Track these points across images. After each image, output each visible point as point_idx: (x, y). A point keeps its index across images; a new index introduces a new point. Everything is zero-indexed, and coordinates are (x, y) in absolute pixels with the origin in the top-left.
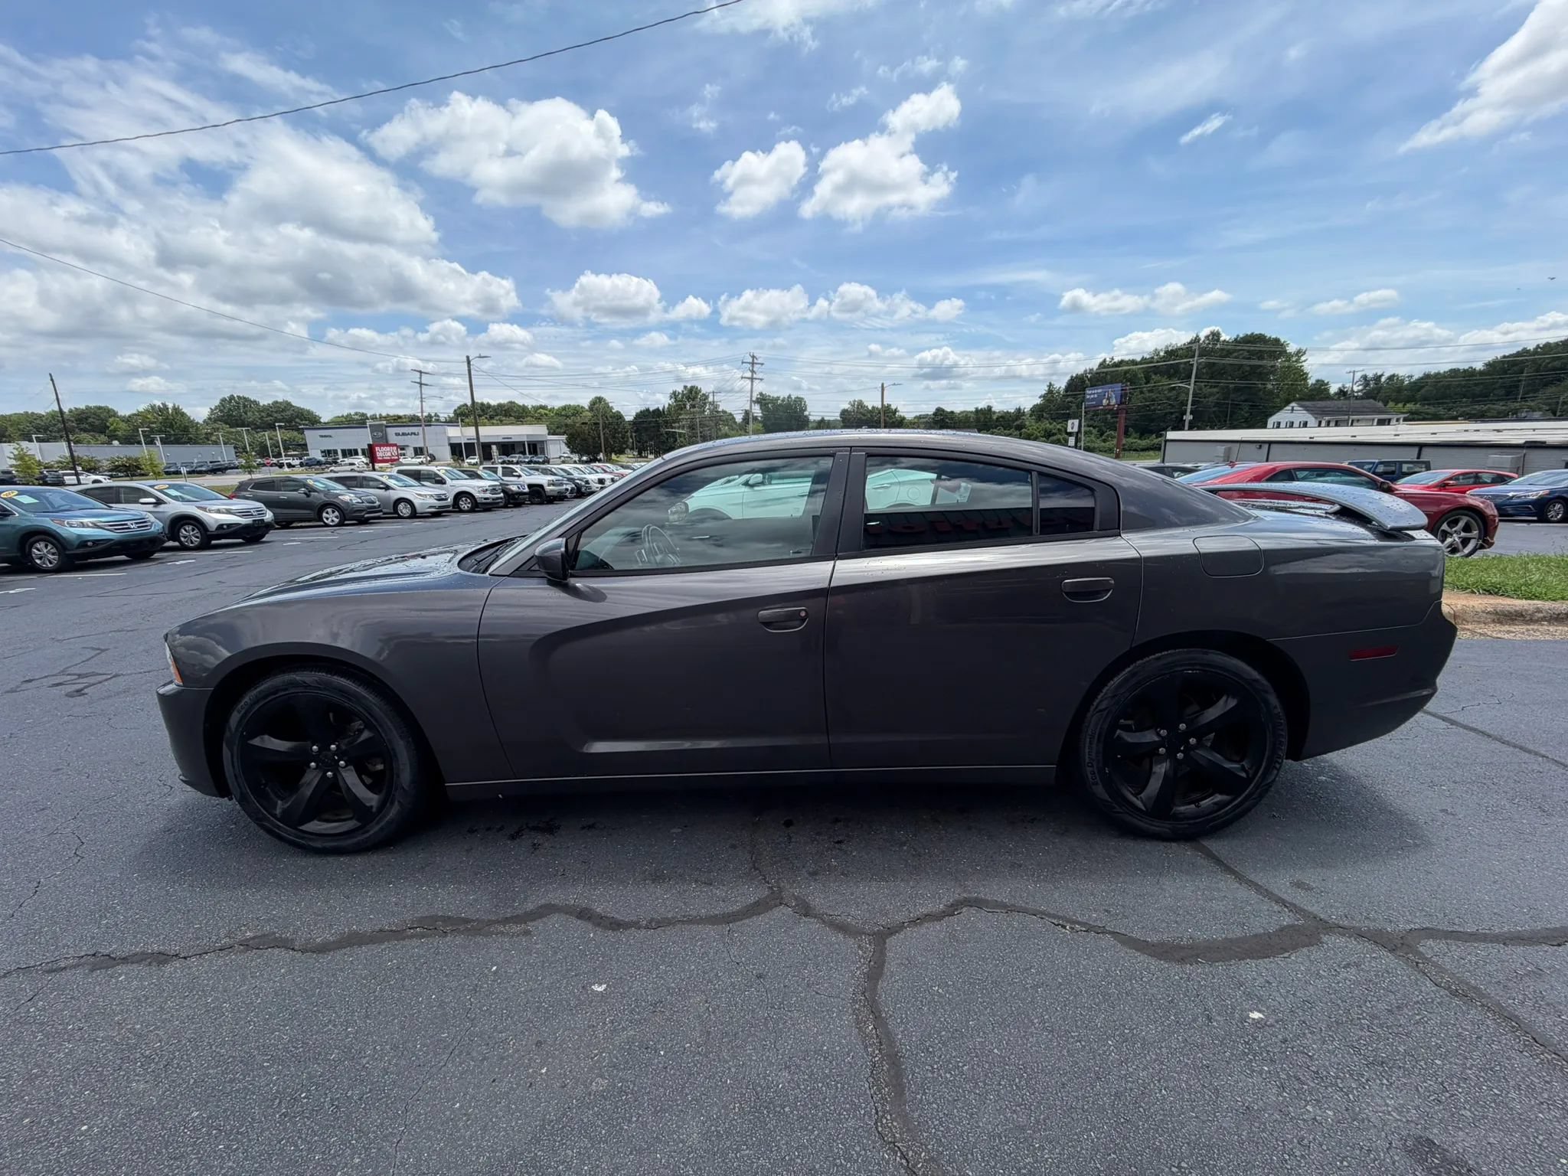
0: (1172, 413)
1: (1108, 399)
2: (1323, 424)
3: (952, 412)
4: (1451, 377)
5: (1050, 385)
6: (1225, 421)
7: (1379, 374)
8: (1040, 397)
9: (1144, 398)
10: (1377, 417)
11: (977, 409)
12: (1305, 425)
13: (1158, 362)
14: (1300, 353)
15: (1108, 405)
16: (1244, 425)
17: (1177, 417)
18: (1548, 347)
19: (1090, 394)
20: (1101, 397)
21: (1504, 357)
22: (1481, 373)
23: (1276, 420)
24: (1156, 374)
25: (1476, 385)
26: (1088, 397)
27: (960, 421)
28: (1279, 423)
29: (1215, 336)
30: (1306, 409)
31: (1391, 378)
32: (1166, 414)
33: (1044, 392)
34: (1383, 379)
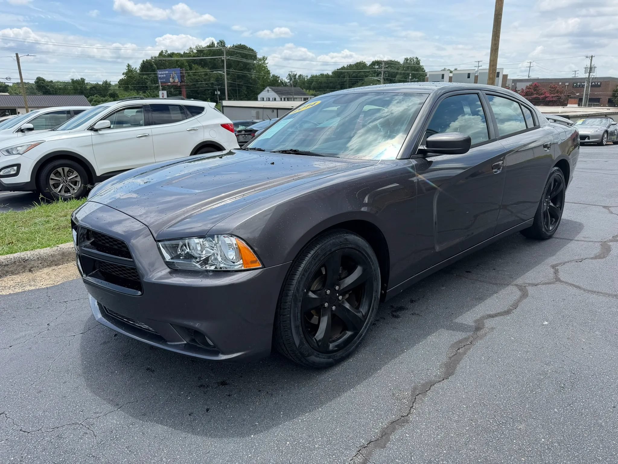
0: (208, 90)
1: (173, 78)
2: (283, 99)
3: (51, 82)
4: (322, 78)
5: (129, 66)
6: (236, 96)
7: (295, 74)
8: (123, 74)
9: (191, 79)
10: (303, 97)
11: (72, 80)
12: (275, 100)
13: (194, 57)
14: (264, 59)
15: (174, 82)
16: (246, 99)
17: (211, 92)
18: (350, 66)
19: (160, 74)
20: (168, 77)
21: (338, 69)
22: (331, 77)
23: (261, 97)
24: (194, 64)
25: (331, 82)
26: (160, 76)
27: (60, 89)
28: (263, 99)
29: (222, 43)
30: (274, 90)
31: (300, 76)
32: (205, 90)
33: (126, 71)
34: (297, 77)
